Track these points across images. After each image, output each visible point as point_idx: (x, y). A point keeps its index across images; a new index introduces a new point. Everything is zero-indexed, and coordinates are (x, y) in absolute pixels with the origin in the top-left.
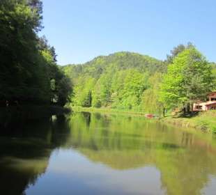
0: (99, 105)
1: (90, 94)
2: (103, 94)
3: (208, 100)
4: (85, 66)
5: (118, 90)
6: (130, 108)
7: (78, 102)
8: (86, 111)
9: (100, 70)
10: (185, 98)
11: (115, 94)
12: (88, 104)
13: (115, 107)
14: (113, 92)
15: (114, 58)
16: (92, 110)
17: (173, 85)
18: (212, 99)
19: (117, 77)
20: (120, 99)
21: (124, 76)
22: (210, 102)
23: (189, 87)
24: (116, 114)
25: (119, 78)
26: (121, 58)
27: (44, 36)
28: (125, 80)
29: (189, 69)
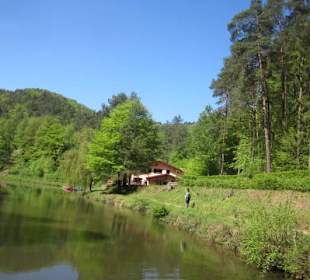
3: (150, 171)
5: (24, 146)
6: (41, 175)
10: (122, 167)
11: (18, 151)
13: (16, 173)
14: (16, 148)
15: (24, 97)
17: (106, 147)
18: (155, 171)
19: (25, 126)
20: (26, 161)
21: (36, 126)
22: (153, 175)
24: (18, 184)
25: (27, 129)
26: (35, 98)
28: (38, 132)
29: (129, 127)
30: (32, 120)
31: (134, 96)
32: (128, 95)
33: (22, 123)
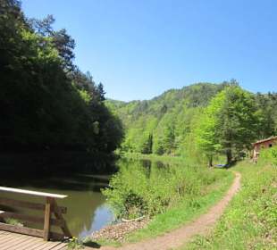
0: (161, 152)
1: (151, 137)
2: (165, 137)
4: (152, 102)
5: (183, 133)
7: (137, 146)
8: (146, 158)
11: (180, 138)
12: (147, 151)
13: (179, 155)
14: (178, 135)
15: (187, 92)
16: (154, 157)
19: (183, 117)
24: (180, 163)
25: (185, 118)
26: (196, 92)
29: (225, 111)
30: (187, 112)
31: (233, 82)
32: (229, 81)
33: (181, 113)
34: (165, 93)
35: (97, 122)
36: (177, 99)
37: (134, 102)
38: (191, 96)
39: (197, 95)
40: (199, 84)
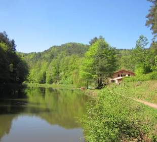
0: (51, 82)
1: (45, 74)
2: (53, 73)
3: (119, 76)
4: (43, 53)
5: (64, 71)
6: (73, 84)
7: (36, 80)
8: (42, 86)
9: (52, 57)
12: (43, 82)
13: (62, 83)
14: (61, 72)
16: (47, 86)
18: (122, 76)
19: (63, 61)
20: (66, 77)
21: (68, 60)
23: (98, 67)
24: (63, 88)
27: (5, 32)
28: (69, 63)
30: (66, 58)
33: (62, 60)
34: (51, 48)
35: (12, 64)
36: (58, 51)
37: (32, 53)
38: (67, 49)
39: (70, 49)
40: (71, 43)
